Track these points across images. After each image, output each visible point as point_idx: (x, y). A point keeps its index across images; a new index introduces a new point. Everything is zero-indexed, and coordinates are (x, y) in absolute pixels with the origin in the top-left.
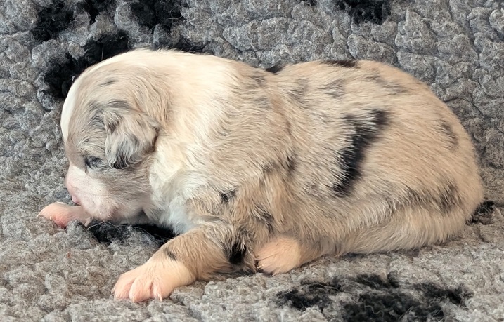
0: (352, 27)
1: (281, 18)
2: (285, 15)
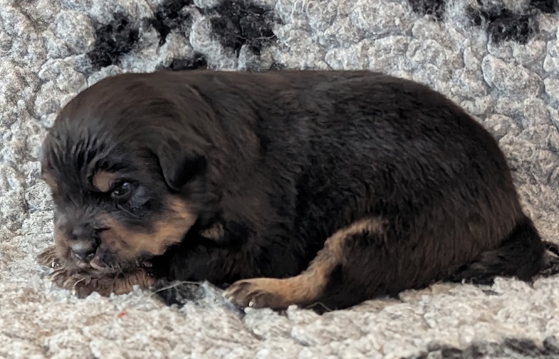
0: (489, 47)
1: (399, 37)
2: (404, 32)
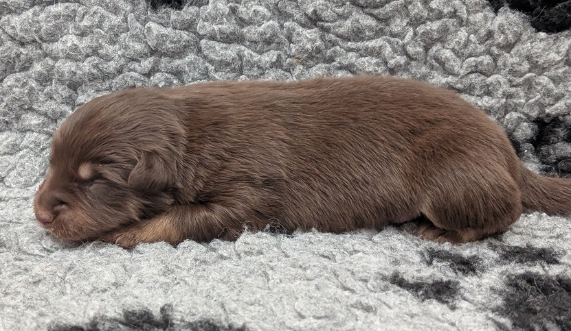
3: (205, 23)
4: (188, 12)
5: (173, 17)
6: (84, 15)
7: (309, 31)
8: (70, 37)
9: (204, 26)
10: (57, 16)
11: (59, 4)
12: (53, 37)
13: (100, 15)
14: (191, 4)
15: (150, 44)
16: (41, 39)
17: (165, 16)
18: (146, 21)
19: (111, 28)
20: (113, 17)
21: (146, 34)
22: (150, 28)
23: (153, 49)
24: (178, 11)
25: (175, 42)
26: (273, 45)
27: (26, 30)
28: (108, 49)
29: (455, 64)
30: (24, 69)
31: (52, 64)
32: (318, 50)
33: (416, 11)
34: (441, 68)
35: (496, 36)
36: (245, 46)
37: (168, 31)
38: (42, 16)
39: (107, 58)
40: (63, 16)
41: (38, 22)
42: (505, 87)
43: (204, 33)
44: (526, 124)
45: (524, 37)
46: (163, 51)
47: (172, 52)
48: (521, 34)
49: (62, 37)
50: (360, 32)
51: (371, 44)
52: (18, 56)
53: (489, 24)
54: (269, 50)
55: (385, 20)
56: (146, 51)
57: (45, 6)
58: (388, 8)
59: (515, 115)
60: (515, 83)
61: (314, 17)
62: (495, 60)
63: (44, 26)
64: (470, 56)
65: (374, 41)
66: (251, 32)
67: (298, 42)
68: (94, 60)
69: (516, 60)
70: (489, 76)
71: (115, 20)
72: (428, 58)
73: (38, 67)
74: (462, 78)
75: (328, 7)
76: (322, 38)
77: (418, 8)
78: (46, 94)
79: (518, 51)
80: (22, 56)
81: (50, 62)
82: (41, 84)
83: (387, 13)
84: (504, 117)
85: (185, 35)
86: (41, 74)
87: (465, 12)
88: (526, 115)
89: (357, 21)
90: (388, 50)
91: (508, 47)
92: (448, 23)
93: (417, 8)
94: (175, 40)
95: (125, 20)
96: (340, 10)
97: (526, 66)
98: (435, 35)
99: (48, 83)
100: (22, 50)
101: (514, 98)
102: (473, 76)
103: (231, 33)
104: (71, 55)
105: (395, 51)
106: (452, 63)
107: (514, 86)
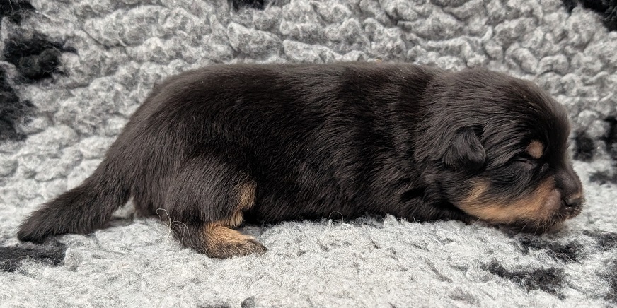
3: (288, 23)
4: (270, 12)
5: (255, 17)
6: (166, 17)
7: (390, 30)
8: (154, 39)
9: (287, 25)
10: (140, 19)
11: (142, 6)
12: (136, 40)
13: (182, 17)
14: (273, 4)
15: (233, 44)
16: (125, 42)
17: (247, 16)
18: (228, 22)
19: (194, 30)
20: (195, 19)
21: (229, 35)
22: (232, 28)
23: (236, 49)
24: (260, 12)
25: (258, 43)
26: (355, 45)
27: (110, 33)
28: (192, 51)
29: (532, 63)
30: (110, 73)
31: (137, 68)
32: (399, 50)
33: (494, 9)
34: (518, 67)
35: (570, 35)
36: (328, 47)
37: (251, 31)
38: (125, 19)
39: (190, 60)
40: (146, 18)
41: (121, 25)
42: (580, 86)
43: (287, 33)
44: (598, 122)
45: (597, 37)
46: (246, 52)
47: (255, 53)
48: (594, 34)
49: (145, 40)
50: (440, 31)
51: (451, 43)
52: (103, 59)
53: (563, 24)
54: (351, 50)
55: (464, 19)
56: (229, 52)
57: (127, 10)
58: (467, 6)
59: (588, 113)
60: (588, 82)
61: (395, 16)
62: (569, 60)
63: (128, 29)
64: (546, 55)
65: (453, 40)
66: (333, 31)
67: (379, 41)
68: (178, 63)
69: (589, 58)
70: (563, 75)
71: (198, 22)
72: (506, 58)
73: (123, 71)
74: (539, 76)
75: (408, 6)
76: (403, 37)
77: (497, 6)
78: (132, 99)
79: (591, 49)
80: (107, 60)
81: (135, 65)
82: (127, 89)
83: (466, 12)
84: (577, 115)
85: (268, 36)
86: (126, 78)
87: (541, 11)
88: (599, 113)
89: (438, 19)
90: (467, 49)
91: (582, 46)
92: (524, 23)
93: (495, 7)
94: (258, 40)
95: (208, 22)
96: (420, 9)
97: (599, 65)
98: (513, 34)
99: (134, 87)
100: (107, 53)
101: (588, 96)
102: (549, 75)
103: (313, 32)
104: (155, 58)
105: (474, 49)
106: (529, 62)
107: (587, 85)
